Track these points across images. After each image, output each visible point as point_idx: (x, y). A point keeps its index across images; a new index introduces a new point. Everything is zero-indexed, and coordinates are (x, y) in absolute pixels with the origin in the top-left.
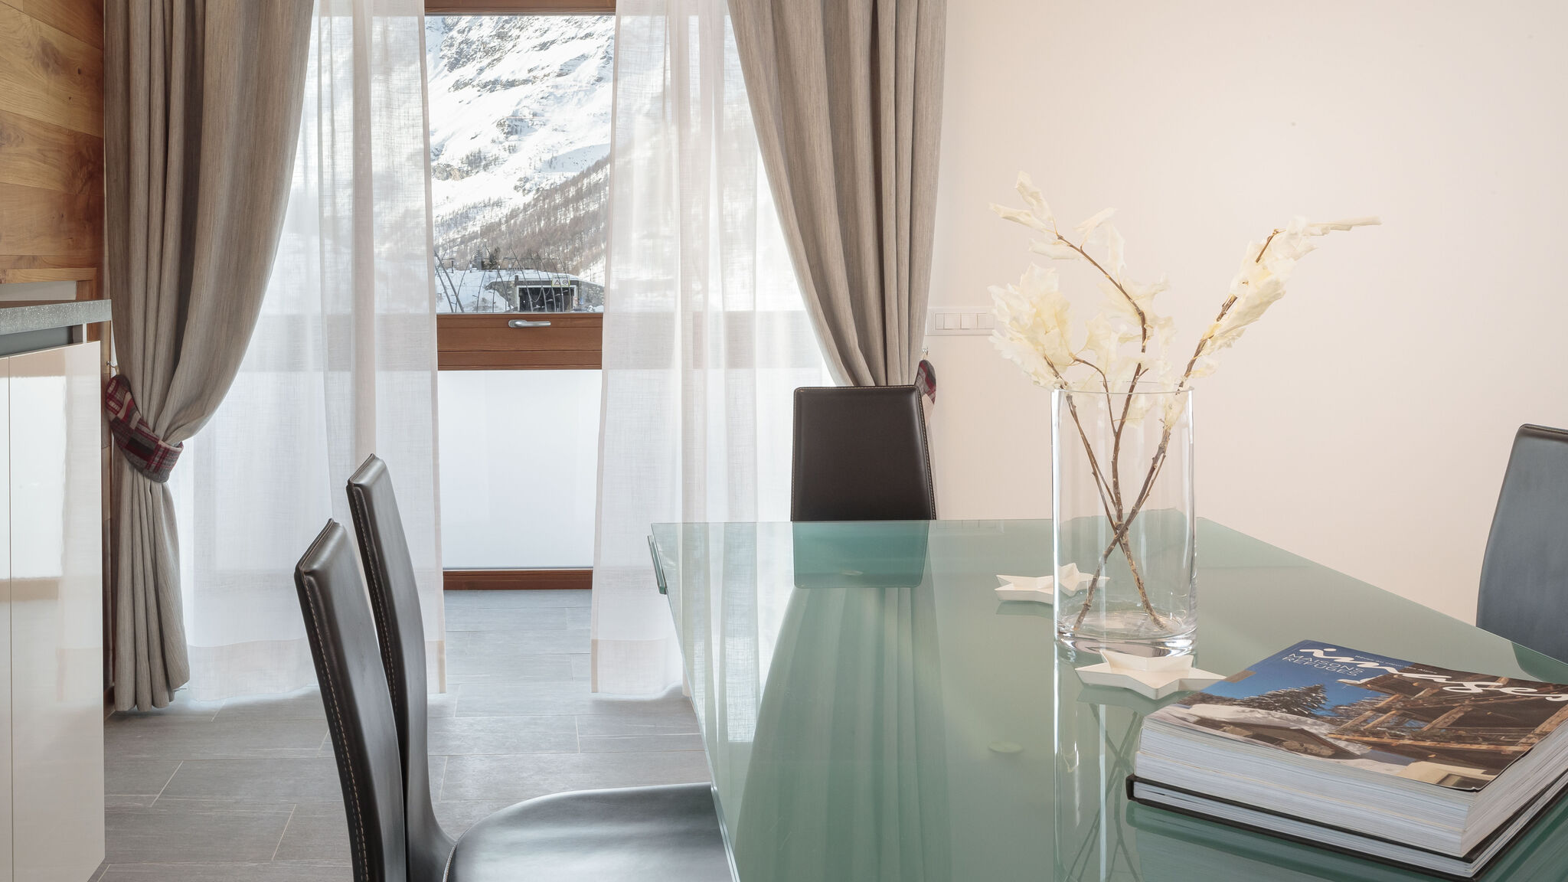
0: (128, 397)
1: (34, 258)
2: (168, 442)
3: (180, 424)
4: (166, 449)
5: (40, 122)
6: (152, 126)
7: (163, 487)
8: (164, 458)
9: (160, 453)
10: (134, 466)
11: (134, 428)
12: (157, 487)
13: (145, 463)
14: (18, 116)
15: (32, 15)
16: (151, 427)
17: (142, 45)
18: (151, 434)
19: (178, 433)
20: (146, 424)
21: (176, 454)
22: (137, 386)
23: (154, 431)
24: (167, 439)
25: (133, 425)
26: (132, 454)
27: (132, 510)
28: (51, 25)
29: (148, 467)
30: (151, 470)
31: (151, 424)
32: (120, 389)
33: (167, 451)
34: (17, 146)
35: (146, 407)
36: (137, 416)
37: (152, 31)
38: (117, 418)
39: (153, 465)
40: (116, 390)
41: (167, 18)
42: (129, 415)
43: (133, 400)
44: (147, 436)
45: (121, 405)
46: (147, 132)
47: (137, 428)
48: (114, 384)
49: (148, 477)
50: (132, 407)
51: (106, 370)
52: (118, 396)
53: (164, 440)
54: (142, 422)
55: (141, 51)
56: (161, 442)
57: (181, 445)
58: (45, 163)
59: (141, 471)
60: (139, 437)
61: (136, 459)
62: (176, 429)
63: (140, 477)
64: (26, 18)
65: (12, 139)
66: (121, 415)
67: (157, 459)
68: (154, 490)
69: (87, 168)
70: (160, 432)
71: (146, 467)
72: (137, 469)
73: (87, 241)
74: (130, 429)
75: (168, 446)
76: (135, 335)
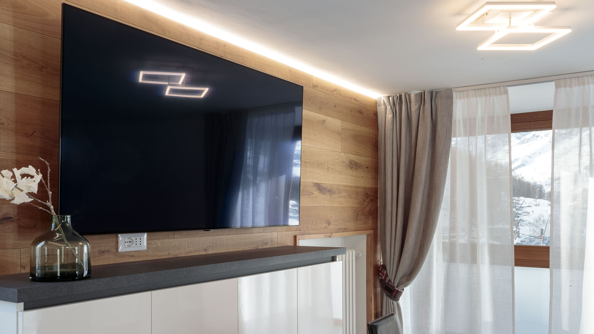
0: (385, 272)
1: (346, 229)
2: (398, 288)
3: (403, 282)
4: (397, 290)
5: (348, 186)
6: (393, 183)
7: (397, 303)
8: (397, 293)
9: (395, 292)
10: (387, 295)
11: (387, 282)
12: (395, 303)
13: (390, 294)
14: (338, 185)
15: (345, 153)
16: (393, 283)
17: (389, 157)
18: (392, 285)
19: (401, 286)
20: (391, 282)
21: (401, 293)
22: (388, 269)
23: (393, 284)
24: (398, 287)
25: (387, 281)
26: (386, 291)
27: (386, 309)
28: (354, 155)
29: (392, 296)
30: (392, 297)
31: (392, 282)
32: (383, 269)
33: (398, 291)
34: (338, 194)
35: (391, 276)
36: (388, 279)
37: (393, 152)
38: (382, 279)
39: (393, 295)
40: (382, 269)
41: (399, 147)
42: (385, 278)
43: (387, 273)
44: (391, 285)
45: (383, 274)
46: (391, 186)
47: (388, 283)
48: (381, 267)
49: (391, 299)
50: (387, 275)
51: (379, 262)
52: (382, 271)
53: (397, 287)
54: (390, 281)
55: (389, 159)
56: (396, 288)
57: (403, 289)
58: (350, 198)
59: (389, 297)
60: (389, 286)
61: (388, 292)
62: (401, 284)
63: (389, 299)
64: (342, 154)
65: (336, 193)
66: (383, 278)
67: (394, 293)
68: (394, 303)
69: (370, 198)
70: (396, 285)
71: (391, 296)
72: (388, 296)
73: (370, 222)
74: (386, 283)
75: (398, 290)
76: (387, 252)
